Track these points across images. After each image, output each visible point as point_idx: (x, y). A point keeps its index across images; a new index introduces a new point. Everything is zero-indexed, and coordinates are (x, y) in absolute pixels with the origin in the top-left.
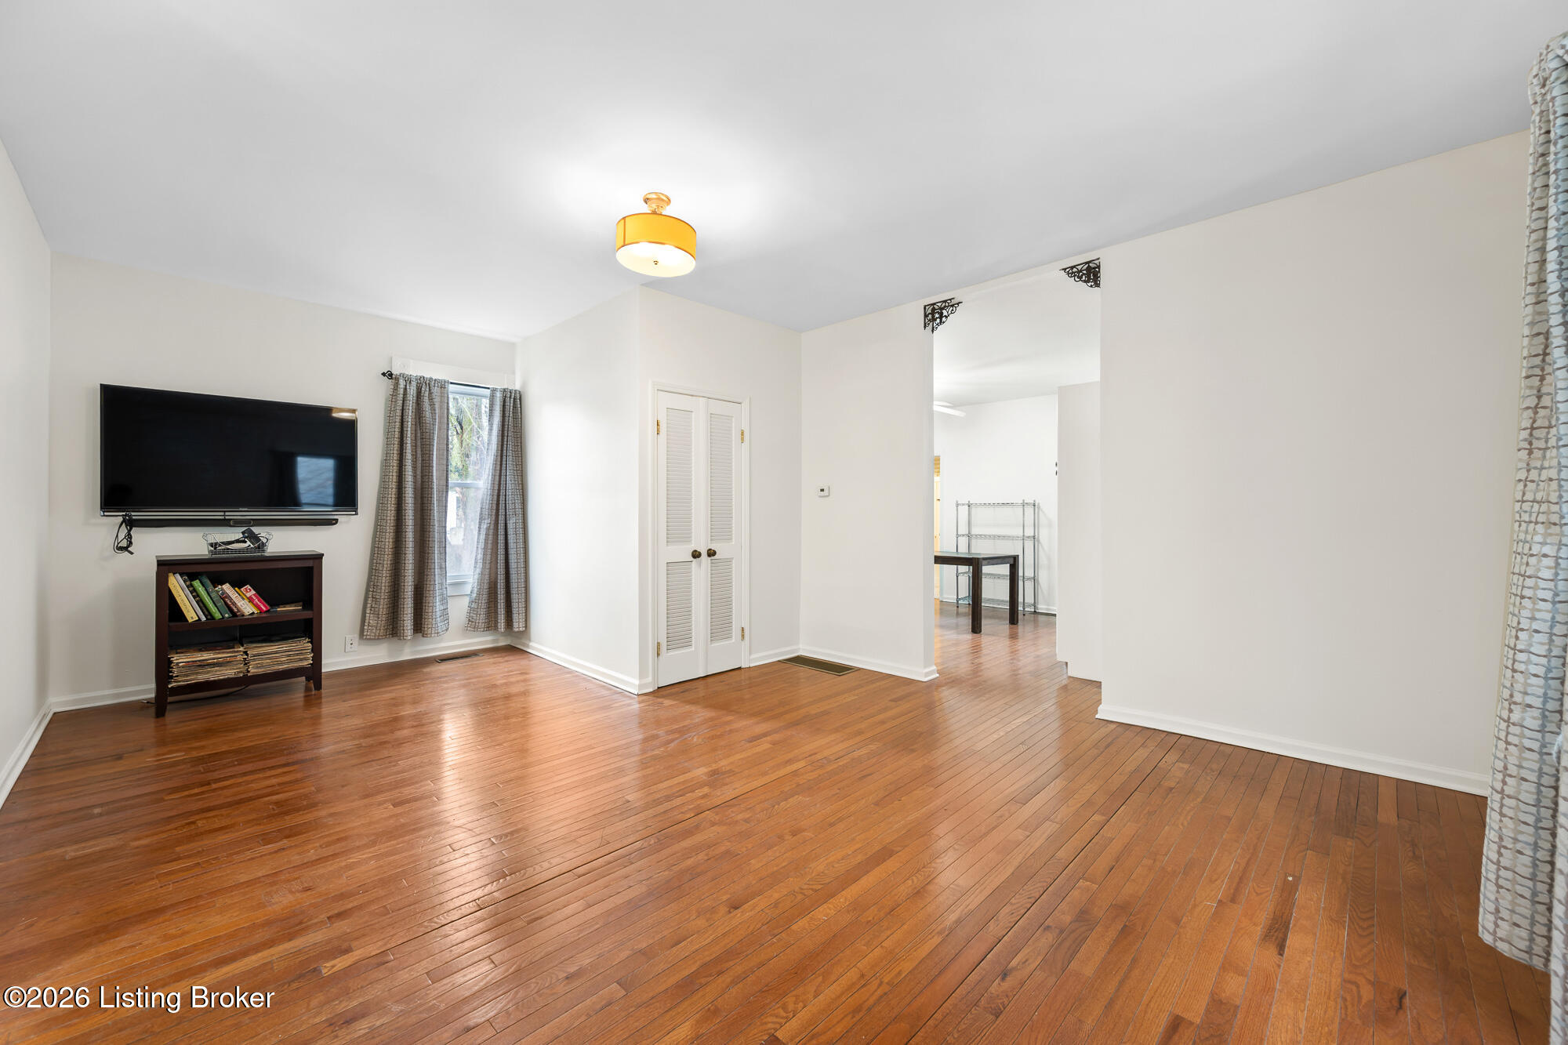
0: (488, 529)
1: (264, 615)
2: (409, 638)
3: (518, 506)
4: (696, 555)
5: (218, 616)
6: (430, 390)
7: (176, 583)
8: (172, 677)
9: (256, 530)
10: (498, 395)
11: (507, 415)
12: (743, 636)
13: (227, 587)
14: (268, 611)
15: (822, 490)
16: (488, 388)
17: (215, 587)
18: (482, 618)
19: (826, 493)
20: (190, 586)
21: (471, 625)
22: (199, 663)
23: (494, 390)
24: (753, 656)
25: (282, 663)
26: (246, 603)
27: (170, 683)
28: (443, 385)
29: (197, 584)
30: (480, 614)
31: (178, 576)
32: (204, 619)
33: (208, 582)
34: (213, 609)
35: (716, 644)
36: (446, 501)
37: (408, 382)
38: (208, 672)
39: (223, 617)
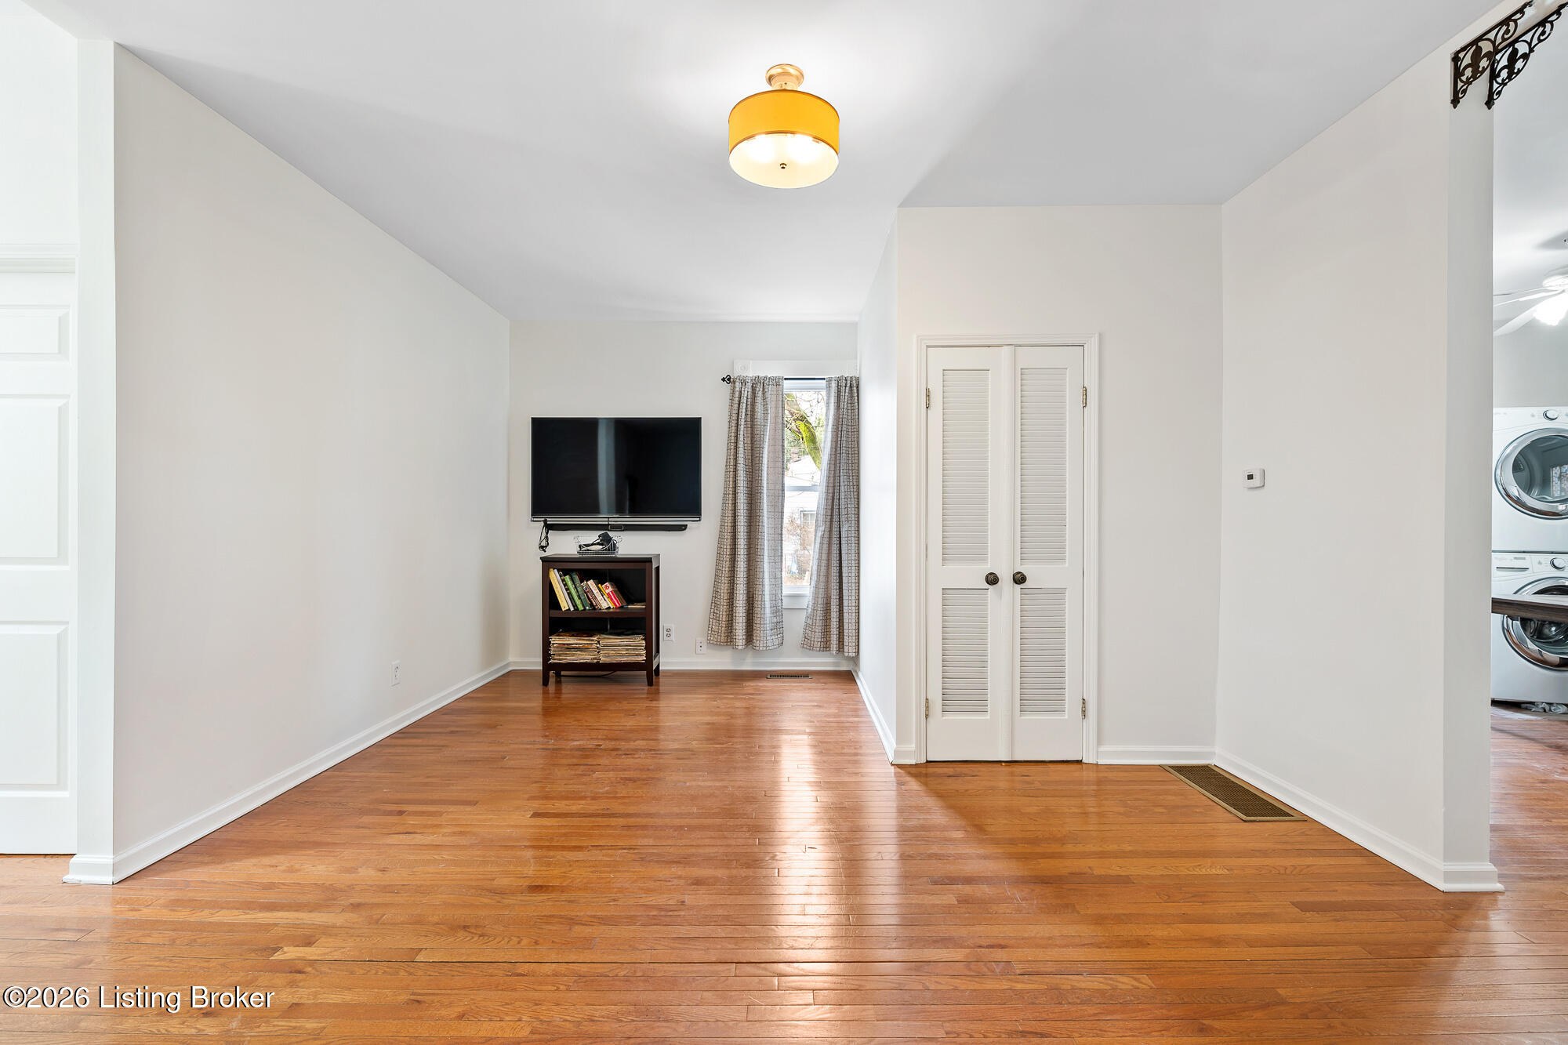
0: (823, 537)
1: (618, 611)
2: (740, 648)
3: (852, 511)
4: (992, 580)
5: (581, 608)
6: (764, 389)
7: (554, 576)
8: (550, 655)
9: (611, 534)
10: (834, 385)
11: (842, 406)
12: (1084, 712)
13: (591, 583)
14: (622, 607)
15: (1250, 477)
16: (824, 379)
17: (582, 582)
18: (818, 636)
19: (1256, 482)
20: (563, 580)
21: (807, 645)
22: (566, 646)
23: (829, 380)
24: (1102, 749)
25: (623, 656)
26: (605, 598)
27: (550, 660)
28: (777, 382)
29: (567, 578)
30: (815, 632)
31: (556, 570)
32: (572, 609)
33: (576, 578)
34: (578, 602)
35: (1028, 717)
36: (783, 506)
37: (744, 384)
38: (573, 655)
39: (585, 609)
